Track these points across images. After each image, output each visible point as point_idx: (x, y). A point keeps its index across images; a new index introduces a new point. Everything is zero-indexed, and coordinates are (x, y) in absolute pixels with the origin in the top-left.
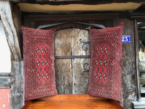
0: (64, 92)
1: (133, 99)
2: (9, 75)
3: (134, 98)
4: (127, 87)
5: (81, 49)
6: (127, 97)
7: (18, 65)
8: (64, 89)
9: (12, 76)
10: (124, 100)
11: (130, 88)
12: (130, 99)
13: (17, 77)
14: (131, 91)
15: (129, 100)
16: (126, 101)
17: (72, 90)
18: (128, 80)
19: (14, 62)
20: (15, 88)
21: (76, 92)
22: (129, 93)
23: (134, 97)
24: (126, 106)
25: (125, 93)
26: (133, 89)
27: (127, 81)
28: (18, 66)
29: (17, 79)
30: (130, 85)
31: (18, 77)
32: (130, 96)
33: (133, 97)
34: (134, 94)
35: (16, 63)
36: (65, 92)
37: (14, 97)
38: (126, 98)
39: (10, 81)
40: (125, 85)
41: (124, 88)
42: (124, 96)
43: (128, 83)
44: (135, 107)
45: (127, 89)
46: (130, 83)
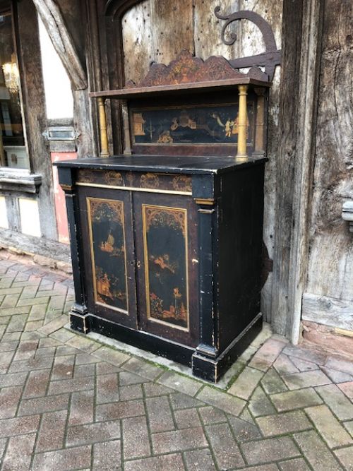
1: (352, 193)
2: (72, 124)
4: (337, 155)
5: (219, 41)
6: (335, 185)
7: (83, 98)
9: (76, 124)
10: (323, 194)
11: (346, 159)
12: (343, 194)
13: (83, 128)
14: (349, 167)
15: (340, 196)
16: (330, 197)
18: (344, 130)
19: (76, 92)
20: (83, 152)
22: (341, 172)
24: (326, 214)
25: (328, 175)
27: (338, 135)
28: (83, 102)
29: (84, 133)
30: (349, 147)
31: (86, 127)
32: (344, 182)
35: (80, 94)
38: (329, 189)
39: (73, 136)
40: (330, 147)
41: (329, 158)
42: (323, 181)
43: (342, 142)
44: (346, 216)
45: (337, 162)
46: (350, 142)
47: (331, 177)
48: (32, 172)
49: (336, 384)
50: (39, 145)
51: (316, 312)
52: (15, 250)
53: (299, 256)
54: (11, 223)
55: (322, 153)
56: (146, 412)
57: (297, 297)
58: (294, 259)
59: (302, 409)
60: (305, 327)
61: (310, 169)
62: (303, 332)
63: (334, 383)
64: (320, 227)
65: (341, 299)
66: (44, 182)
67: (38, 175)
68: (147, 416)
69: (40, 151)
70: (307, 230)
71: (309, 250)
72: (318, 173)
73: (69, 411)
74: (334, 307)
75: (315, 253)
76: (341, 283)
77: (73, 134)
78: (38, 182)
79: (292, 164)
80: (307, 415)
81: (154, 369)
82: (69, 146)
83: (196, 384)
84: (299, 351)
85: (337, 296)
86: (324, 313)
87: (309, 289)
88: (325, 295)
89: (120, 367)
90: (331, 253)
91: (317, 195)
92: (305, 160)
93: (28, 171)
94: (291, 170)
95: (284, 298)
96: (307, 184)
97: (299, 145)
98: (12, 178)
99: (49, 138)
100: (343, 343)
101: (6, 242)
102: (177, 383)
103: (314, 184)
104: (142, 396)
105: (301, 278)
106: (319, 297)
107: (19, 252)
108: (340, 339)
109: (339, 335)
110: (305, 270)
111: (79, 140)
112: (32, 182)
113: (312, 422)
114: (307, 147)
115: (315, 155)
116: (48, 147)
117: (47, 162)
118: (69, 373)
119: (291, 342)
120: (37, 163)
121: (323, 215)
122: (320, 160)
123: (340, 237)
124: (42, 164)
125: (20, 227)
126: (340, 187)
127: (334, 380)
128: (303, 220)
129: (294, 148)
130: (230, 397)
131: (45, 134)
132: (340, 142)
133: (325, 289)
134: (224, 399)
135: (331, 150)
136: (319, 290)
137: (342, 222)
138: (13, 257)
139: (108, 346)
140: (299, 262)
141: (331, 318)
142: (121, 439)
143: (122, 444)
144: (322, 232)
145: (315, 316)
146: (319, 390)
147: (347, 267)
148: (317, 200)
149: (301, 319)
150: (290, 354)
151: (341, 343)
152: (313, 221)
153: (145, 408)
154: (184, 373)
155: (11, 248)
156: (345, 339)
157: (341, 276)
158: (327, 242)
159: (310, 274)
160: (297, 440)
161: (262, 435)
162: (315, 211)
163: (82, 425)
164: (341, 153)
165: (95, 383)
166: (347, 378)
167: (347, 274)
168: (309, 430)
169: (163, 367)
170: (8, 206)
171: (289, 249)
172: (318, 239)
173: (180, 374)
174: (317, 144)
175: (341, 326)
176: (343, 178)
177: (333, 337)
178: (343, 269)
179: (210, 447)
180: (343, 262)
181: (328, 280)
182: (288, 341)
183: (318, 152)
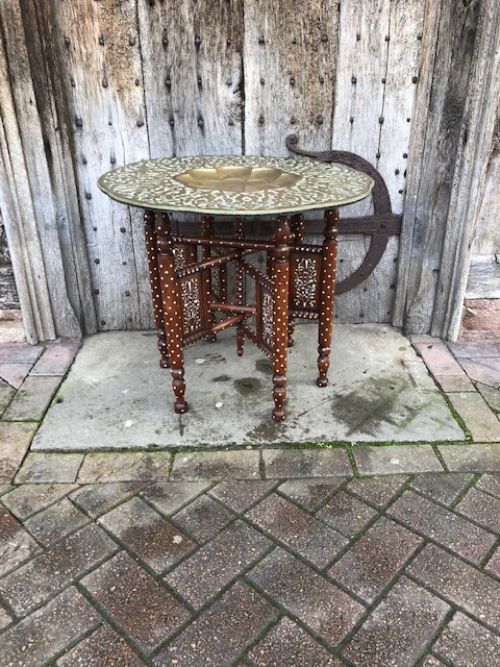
0: (198, 45)
8: (197, 26)
17: (240, 30)
21: (262, 42)
36: (205, 44)
56: (419, 534)
60: (470, 311)
73: (293, 618)
81: (327, 453)
83: (420, 450)
89: (263, 478)
95: (431, 274)
102: (395, 461)
105: (475, 231)
118: (177, 539)
130: (488, 448)
134: (484, 454)
136: (489, 247)
139: (187, 449)
149: (465, 300)
153: (409, 528)
154: (382, 438)
163: (357, 628)
165: (260, 531)
169: (337, 444)
173: (377, 444)
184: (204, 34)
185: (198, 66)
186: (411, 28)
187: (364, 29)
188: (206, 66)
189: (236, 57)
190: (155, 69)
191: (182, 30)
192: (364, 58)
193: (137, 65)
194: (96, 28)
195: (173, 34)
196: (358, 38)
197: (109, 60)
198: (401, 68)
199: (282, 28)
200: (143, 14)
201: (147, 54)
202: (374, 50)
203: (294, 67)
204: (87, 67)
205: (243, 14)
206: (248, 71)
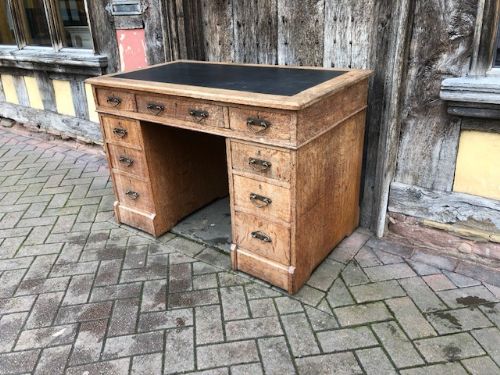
0: (258, 45)
1: (453, 69)
3: (460, 68)
4: (439, 23)
6: (434, 59)
8: (257, 35)
10: (419, 71)
11: (450, 28)
12: (443, 70)
14: (453, 38)
15: (440, 73)
16: (428, 74)
17: (276, 38)
20: (151, 28)
21: (286, 44)
22: (442, 44)
23: (462, 62)
24: (422, 93)
25: (426, 47)
26: (462, 31)
29: (151, 6)
30: (453, 14)
32: (445, 56)
33: (454, 63)
34: (461, 49)
36: (261, 45)
37: (151, 50)
38: (426, 65)
39: (140, 9)
40: (432, 14)
41: (429, 29)
42: (421, 56)
43: (446, 7)
44: (444, 95)
45: (439, 32)
46: (455, 7)
47: (430, 50)
48: (97, 52)
49: (421, 276)
50: (103, 21)
51: (405, 203)
52: (83, 139)
53: (388, 141)
54: (77, 111)
55: (422, 21)
56: (220, 300)
57: (384, 186)
58: (383, 145)
59: (383, 301)
60: (391, 219)
61: (406, 42)
62: (389, 225)
63: (419, 275)
64: (413, 109)
65: (433, 189)
66: (110, 64)
67: (103, 55)
68: (221, 304)
69: (105, 28)
70: (399, 111)
71: (400, 135)
72: (415, 46)
73: (141, 299)
74: (425, 198)
75: (407, 138)
76: (434, 171)
77: (139, 7)
78: (104, 65)
79: (385, 36)
80: (387, 306)
82: (135, 21)
84: (384, 244)
85: (429, 186)
86: (413, 204)
87: (399, 178)
88: (416, 184)
89: (193, 258)
90: (424, 138)
91: (413, 72)
92: (400, 31)
93: (92, 51)
94: (384, 43)
95: (370, 188)
96: (401, 60)
97: (396, 12)
98: (76, 60)
99: (113, 13)
100: (432, 236)
101: (74, 131)
103: (409, 59)
104: (216, 285)
105: (389, 166)
106: (409, 187)
107: (88, 141)
108: (429, 231)
109: (428, 227)
110: (395, 158)
111: (146, 14)
112: (97, 64)
113: (392, 313)
114: (403, 14)
115: (414, 25)
116: (113, 23)
117: (113, 41)
118: (141, 262)
119: (375, 234)
120: (101, 41)
121: (418, 95)
122: (419, 30)
123: (436, 120)
124: (107, 43)
125: (87, 114)
126: (440, 62)
127: (419, 272)
128: (395, 102)
129: (389, 17)
131: (109, 8)
132: (443, 7)
133: (416, 178)
135: (433, 18)
136: (409, 179)
137: (440, 103)
138: (82, 147)
139: (182, 237)
140: (388, 148)
141: (421, 209)
142: (194, 326)
143: (195, 331)
144: (415, 115)
145: (403, 207)
146: (402, 283)
147: (442, 154)
148: (412, 78)
149: (388, 211)
150: (373, 246)
151: (430, 236)
152: (406, 103)
153: (220, 298)
155: (79, 137)
156: (434, 232)
157: (434, 164)
158: (421, 126)
159: (401, 162)
160: (376, 331)
161: (340, 325)
162: (409, 91)
164: (444, 21)
165: (168, 272)
166: (433, 271)
167: (441, 162)
168: (388, 320)
170: (73, 91)
171: (378, 134)
172: (411, 123)
174: (417, 11)
175: (431, 218)
176: (444, 51)
177: (422, 229)
178: (437, 155)
179: (285, 335)
180: (437, 148)
181: (419, 169)
182: (372, 234)
183: (417, 21)
184: (260, 39)
185: (258, 55)
186: (364, 37)
187: (338, 37)
188: (261, 55)
189: (274, 50)
190: (240, 56)
191: (251, 38)
192: (338, 53)
193: (233, 53)
194: (218, 37)
195: (247, 40)
196: (335, 42)
197: (223, 52)
198: (360, 59)
199: (296, 36)
200: (236, 31)
201: (237, 49)
202: (344, 48)
203: (302, 56)
204: (214, 54)
205: (277, 29)
206: (280, 58)
